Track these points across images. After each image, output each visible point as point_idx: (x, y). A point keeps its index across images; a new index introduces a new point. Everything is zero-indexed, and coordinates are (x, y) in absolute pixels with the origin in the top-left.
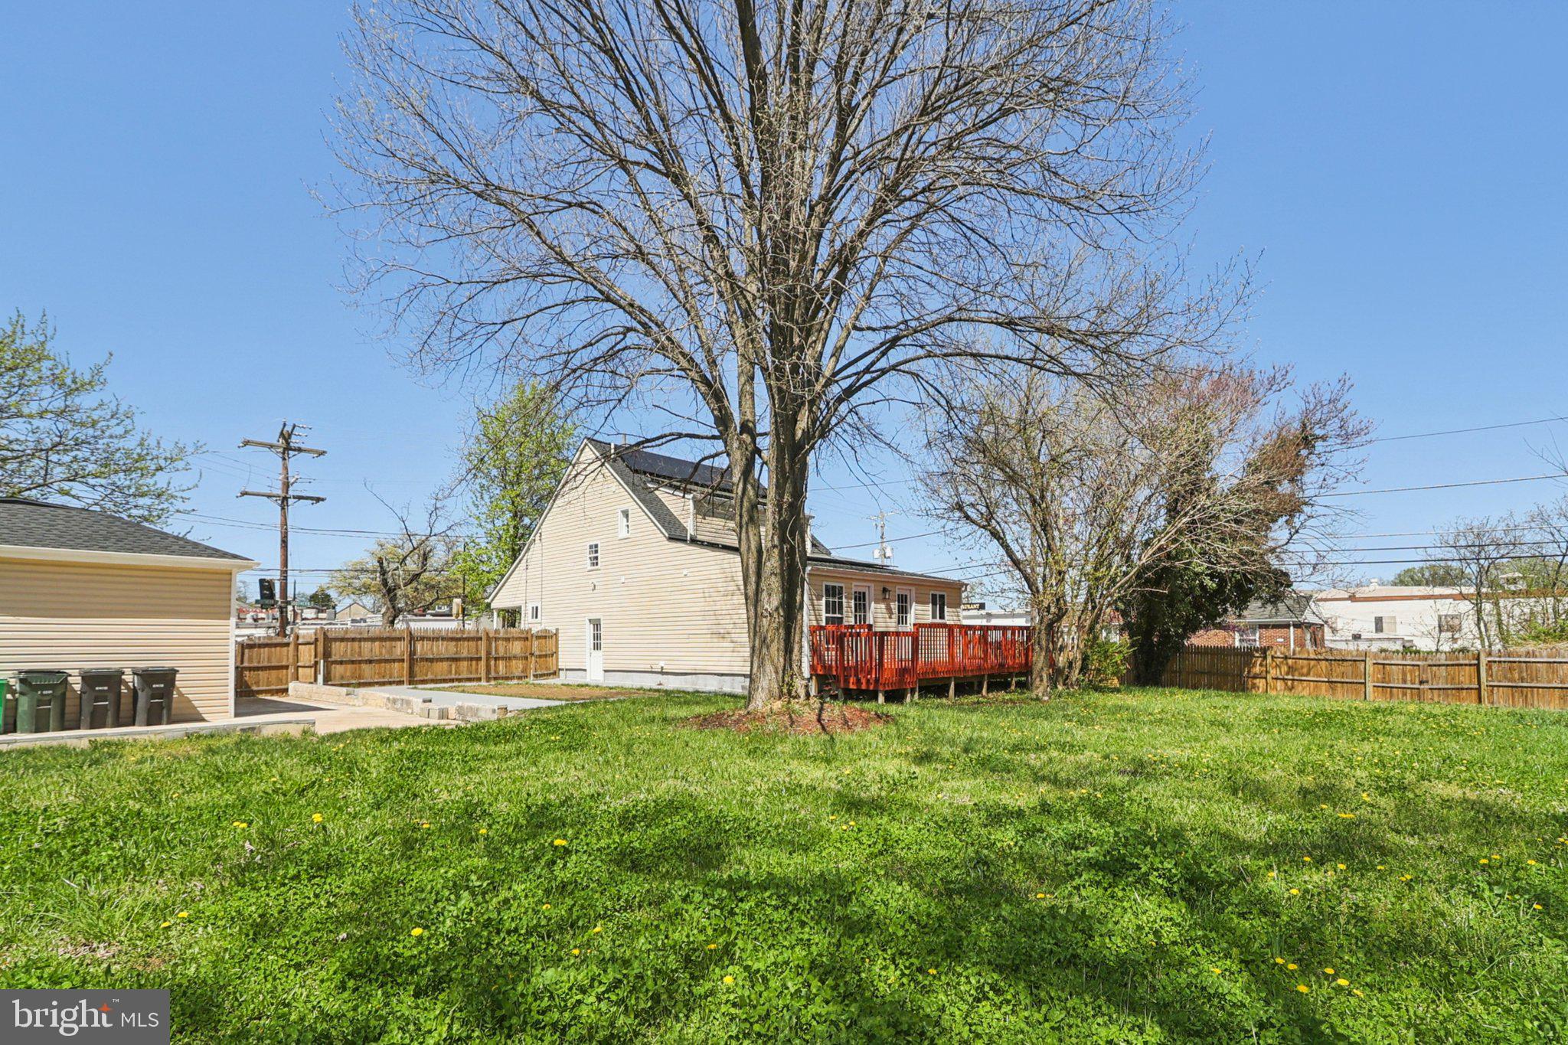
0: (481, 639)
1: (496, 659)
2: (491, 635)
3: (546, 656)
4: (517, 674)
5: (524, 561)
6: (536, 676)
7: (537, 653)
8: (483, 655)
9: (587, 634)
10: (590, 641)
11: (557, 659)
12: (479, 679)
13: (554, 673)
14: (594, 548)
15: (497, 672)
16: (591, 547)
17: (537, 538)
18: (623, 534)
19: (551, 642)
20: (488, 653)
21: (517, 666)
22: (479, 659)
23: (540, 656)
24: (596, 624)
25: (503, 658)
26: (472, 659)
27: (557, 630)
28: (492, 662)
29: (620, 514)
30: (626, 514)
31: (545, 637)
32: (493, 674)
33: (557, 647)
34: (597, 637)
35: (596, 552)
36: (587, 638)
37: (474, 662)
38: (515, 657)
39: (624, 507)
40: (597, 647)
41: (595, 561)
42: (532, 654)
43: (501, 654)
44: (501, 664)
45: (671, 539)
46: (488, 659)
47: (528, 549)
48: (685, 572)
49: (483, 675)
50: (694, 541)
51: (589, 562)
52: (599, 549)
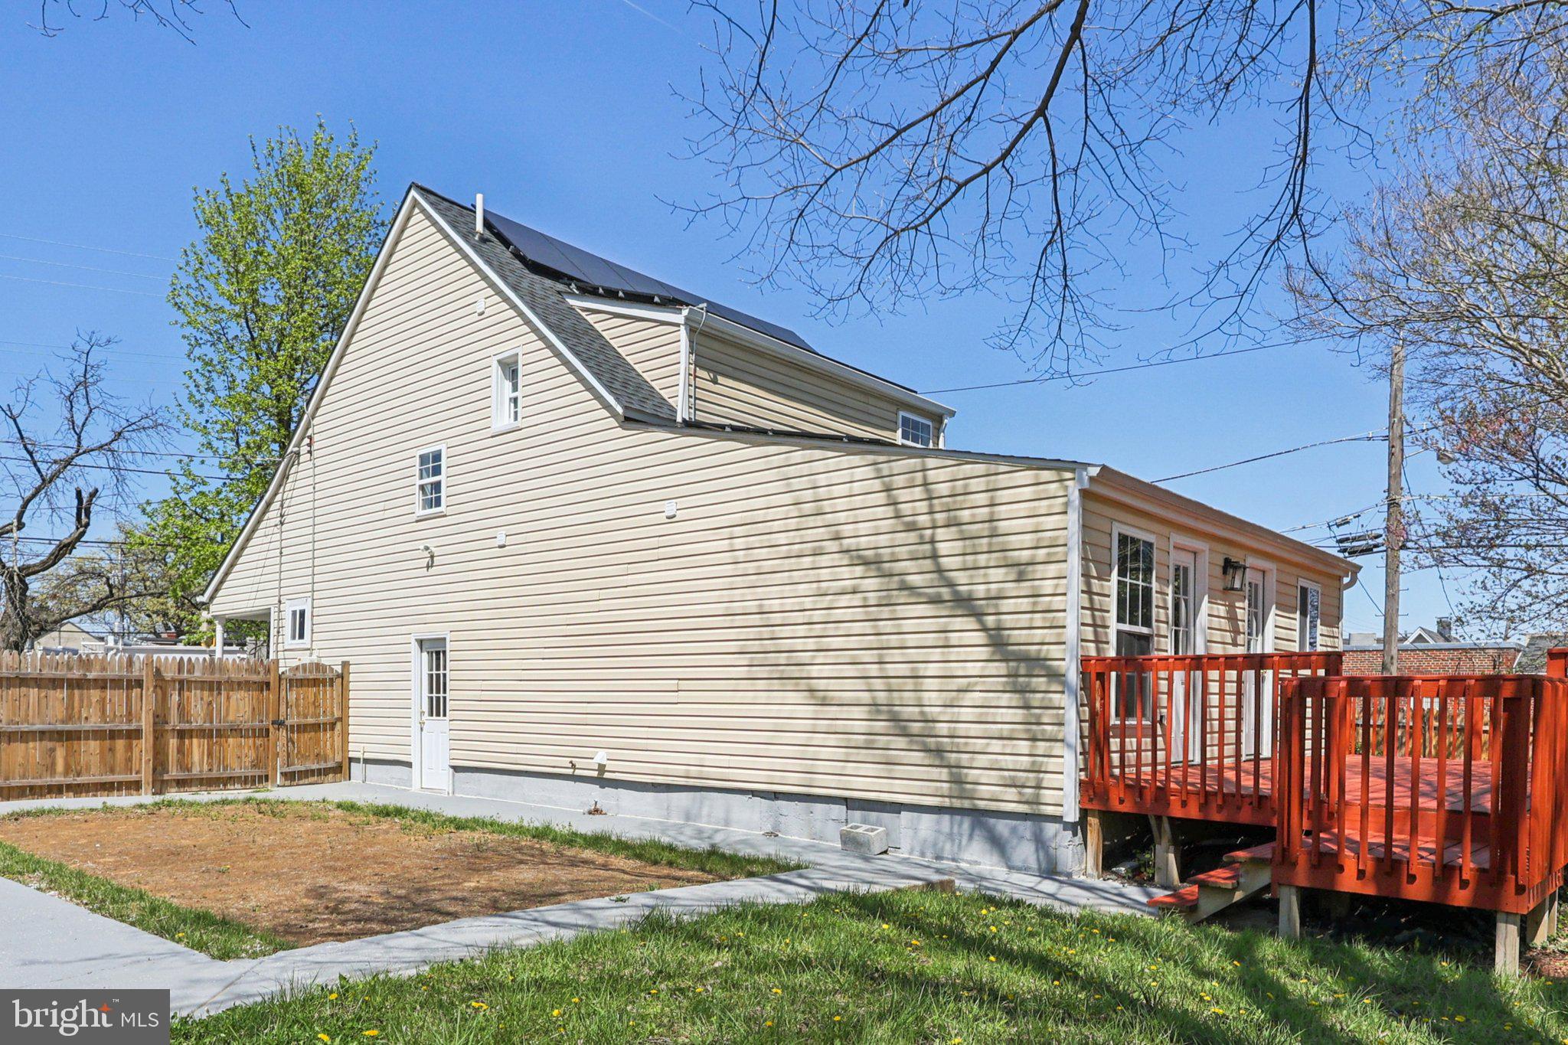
0: (139, 683)
1: (182, 734)
2: (168, 675)
3: (316, 727)
4: (238, 772)
5: (276, 505)
6: (291, 777)
7: (293, 720)
8: (145, 723)
9: (414, 675)
10: (419, 694)
11: (345, 734)
12: (136, 786)
13: (338, 769)
14: (432, 463)
15: (184, 766)
16: (424, 459)
17: (304, 449)
18: (502, 419)
19: (329, 696)
20: (160, 719)
21: (238, 754)
22: (136, 734)
23: (302, 729)
24: (436, 651)
25: (203, 733)
26: (113, 735)
27: (345, 665)
28: (173, 743)
29: (496, 371)
30: (510, 369)
31: (315, 683)
32: (174, 773)
33: (344, 706)
34: (437, 683)
35: (437, 471)
36: (414, 685)
37: (120, 744)
38: (236, 731)
39: (506, 351)
40: (437, 708)
41: (433, 495)
42: (279, 724)
43: (198, 721)
44: (197, 748)
45: (629, 421)
46: (159, 735)
47: (285, 476)
48: (670, 508)
49: (145, 775)
50: (693, 426)
51: (418, 497)
52: (444, 463)
